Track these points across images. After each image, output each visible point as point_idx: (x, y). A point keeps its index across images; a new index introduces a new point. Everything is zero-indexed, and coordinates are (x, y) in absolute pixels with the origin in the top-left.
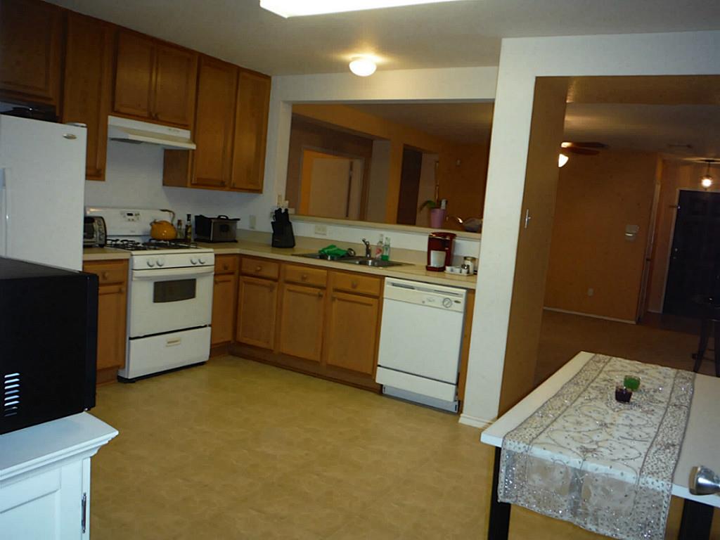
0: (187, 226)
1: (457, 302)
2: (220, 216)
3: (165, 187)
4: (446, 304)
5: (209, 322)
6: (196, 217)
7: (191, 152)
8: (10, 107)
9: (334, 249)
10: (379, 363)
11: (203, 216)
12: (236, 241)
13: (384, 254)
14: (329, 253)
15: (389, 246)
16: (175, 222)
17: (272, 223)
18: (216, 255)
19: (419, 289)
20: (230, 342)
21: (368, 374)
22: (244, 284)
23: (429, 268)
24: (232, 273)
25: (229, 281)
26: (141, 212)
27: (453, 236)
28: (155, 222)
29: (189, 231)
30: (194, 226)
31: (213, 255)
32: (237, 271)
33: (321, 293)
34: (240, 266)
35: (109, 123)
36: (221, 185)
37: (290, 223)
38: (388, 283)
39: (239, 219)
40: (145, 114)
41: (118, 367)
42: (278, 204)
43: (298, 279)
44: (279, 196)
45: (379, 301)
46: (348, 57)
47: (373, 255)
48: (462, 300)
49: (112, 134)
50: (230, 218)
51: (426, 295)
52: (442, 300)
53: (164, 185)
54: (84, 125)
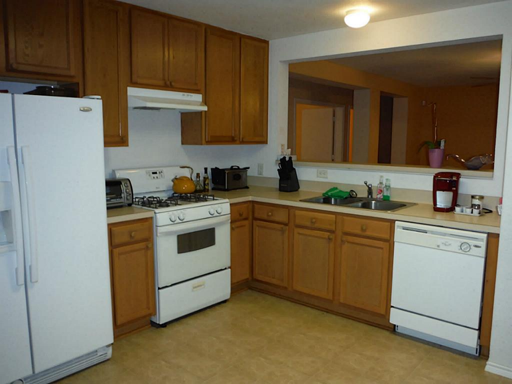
0: (204, 178)
1: (476, 246)
2: (232, 167)
3: (183, 145)
4: (464, 248)
5: (229, 264)
6: (212, 169)
7: (203, 114)
8: (33, 87)
9: (336, 191)
10: (392, 305)
11: (218, 169)
12: (247, 188)
13: (385, 194)
14: (332, 196)
15: (389, 186)
16: (194, 175)
17: (278, 170)
18: (231, 204)
19: (432, 233)
20: (248, 279)
21: (382, 315)
22: (257, 228)
23: (437, 210)
24: (246, 219)
25: (244, 226)
26: (164, 170)
27: (458, 175)
28: (176, 179)
29: (206, 183)
30: (210, 177)
31: (229, 204)
32: (251, 217)
33: (331, 237)
34: (253, 212)
35: (129, 94)
36: (232, 140)
37: (295, 169)
38: (398, 226)
39: (248, 168)
40: (161, 83)
41: (150, 315)
42: (282, 152)
43: (308, 224)
44: (282, 145)
45: (390, 245)
46: (342, 11)
47: (374, 196)
48: (483, 244)
49: (131, 103)
50: (241, 167)
51: (440, 240)
52: (460, 244)
53: (182, 144)
54: (100, 97)
